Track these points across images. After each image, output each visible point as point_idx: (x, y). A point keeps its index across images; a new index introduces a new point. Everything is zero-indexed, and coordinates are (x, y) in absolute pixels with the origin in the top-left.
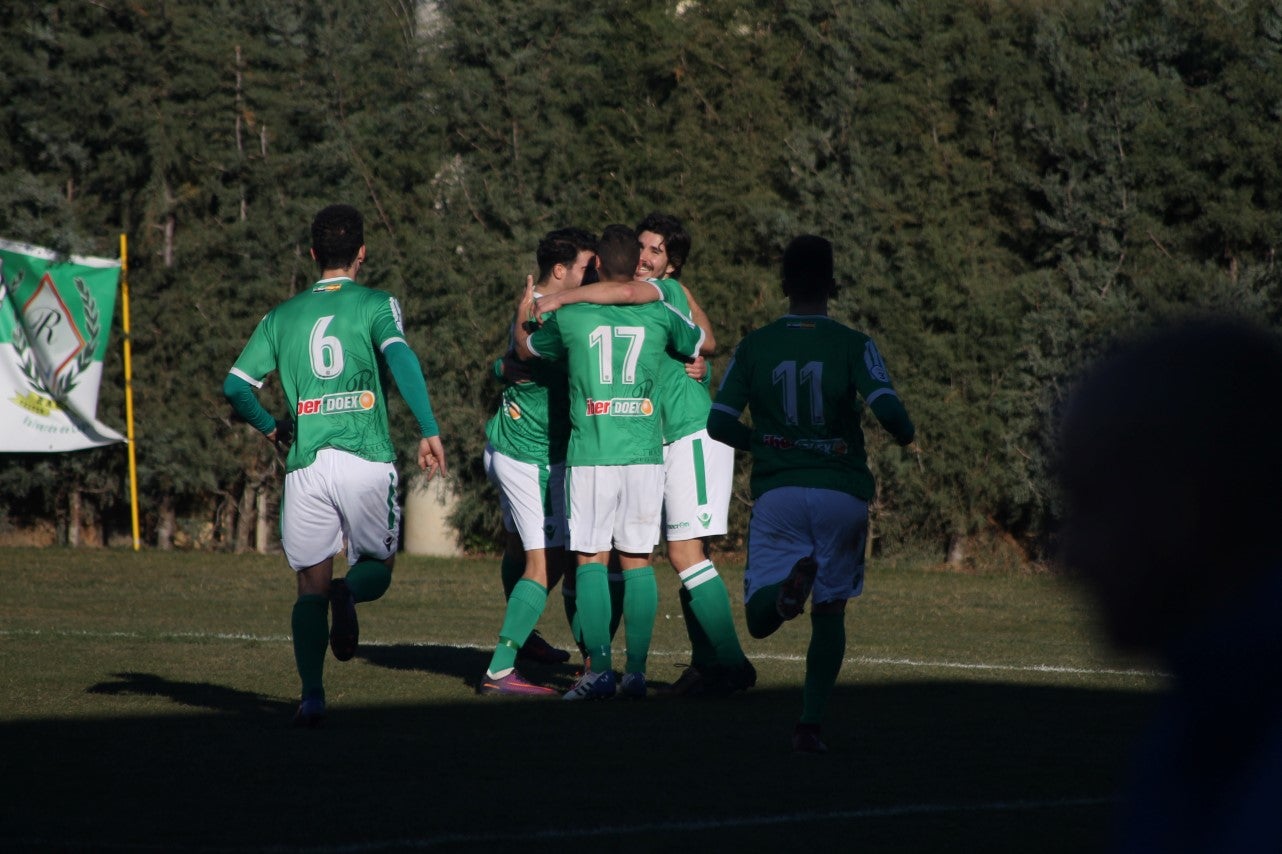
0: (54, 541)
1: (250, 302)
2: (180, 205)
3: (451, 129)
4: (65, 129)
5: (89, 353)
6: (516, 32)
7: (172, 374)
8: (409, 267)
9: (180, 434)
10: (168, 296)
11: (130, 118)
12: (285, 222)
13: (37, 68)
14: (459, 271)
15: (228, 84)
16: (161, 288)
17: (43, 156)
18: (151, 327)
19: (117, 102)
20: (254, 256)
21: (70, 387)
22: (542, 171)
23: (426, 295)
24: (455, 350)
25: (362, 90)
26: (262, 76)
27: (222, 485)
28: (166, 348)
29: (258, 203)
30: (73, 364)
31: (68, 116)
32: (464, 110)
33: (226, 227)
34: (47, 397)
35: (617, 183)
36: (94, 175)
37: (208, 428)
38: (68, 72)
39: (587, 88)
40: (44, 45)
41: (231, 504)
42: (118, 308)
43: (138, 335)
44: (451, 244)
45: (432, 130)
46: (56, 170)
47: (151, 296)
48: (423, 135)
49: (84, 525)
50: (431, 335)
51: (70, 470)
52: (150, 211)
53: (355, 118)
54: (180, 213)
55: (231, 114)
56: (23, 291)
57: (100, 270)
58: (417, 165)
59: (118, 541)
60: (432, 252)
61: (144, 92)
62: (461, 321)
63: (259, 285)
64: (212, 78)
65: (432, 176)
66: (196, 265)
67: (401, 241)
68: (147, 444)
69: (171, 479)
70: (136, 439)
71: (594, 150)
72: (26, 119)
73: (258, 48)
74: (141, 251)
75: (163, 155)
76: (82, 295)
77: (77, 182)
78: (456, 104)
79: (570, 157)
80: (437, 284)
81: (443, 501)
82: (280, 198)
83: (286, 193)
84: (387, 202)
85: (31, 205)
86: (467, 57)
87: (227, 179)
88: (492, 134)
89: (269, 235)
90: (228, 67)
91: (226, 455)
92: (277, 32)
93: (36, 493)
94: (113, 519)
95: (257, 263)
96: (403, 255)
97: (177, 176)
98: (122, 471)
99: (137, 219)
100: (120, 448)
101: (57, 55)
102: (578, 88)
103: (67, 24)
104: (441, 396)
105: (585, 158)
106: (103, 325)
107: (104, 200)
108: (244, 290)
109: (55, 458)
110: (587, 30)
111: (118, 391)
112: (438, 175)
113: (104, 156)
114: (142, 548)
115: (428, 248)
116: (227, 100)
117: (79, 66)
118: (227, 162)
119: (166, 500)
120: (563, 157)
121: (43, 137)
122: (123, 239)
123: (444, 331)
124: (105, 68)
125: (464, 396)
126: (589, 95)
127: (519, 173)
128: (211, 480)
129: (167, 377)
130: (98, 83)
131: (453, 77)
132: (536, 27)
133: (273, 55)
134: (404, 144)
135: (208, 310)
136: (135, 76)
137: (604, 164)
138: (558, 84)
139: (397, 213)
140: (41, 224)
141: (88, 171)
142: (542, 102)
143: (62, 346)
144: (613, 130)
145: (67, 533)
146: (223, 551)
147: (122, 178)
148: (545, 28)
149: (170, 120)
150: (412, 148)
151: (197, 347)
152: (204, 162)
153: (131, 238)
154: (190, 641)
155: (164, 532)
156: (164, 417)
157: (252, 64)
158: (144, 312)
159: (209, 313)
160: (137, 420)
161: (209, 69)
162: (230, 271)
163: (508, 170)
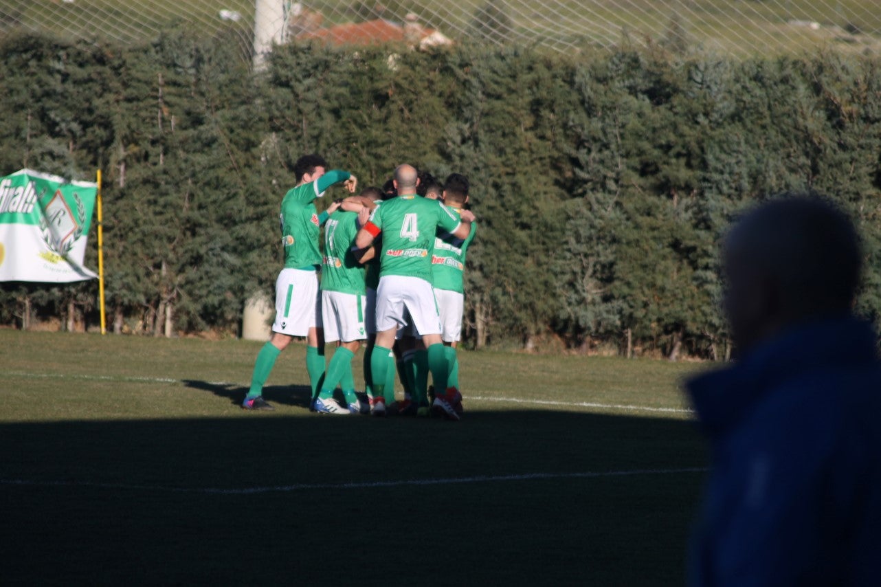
0: (60, 329)
1: (165, 206)
2: (128, 156)
3: (271, 119)
4: (69, 115)
5: (80, 231)
6: (305, 70)
7: (123, 243)
8: (247, 191)
9: (127, 275)
10: (121, 203)
11: (102, 110)
12: (183, 165)
13: (55, 83)
14: (274, 193)
15: (155, 94)
16: (118, 198)
17: (57, 129)
18: (112, 219)
19: (97, 102)
20: (167, 183)
21: (69, 249)
22: (318, 142)
23: (256, 205)
24: (271, 234)
25: (223, 98)
26: (173, 90)
27: (148, 301)
28: (120, 230)
29: (169, 155)
30: (72, 237)
31: (70, 108)
32: (278, 109)
33: (153, 168)
34: (56, 254)
35: (357, 149)
36: (84, 139)
37: (141, 272)
38: (72, 86)
39: (341, 99)
40: (59, 72)
41: (153, 311)
42: (96, 208)
43: (106, 222)
44: (270, 179)
45: (261, 120)
46: (64, 136)
47: (113, 202)
48: (256, 122)
49: (75, 321)
50: (259, 226)
51: (69, 292)
52: (113, 159)
53: (219, 113)
54: (128, 160)
55: (156, 109)
56: (45, 198)
57: (87, 189)
58: (253, 138)
59: (93, 329)
60: (260, 183)
61: (111, 97)
62: (274, 219)
63: (169, 198)
64: (146, 90)
65: (260, 143)
66: (136, 187)
67: (244, 177)
68: (110, 279)
69: (122, 298)
70: (105, 278)
71: (344, 131)
72: (49, 109)
73: (171, 75)
74: (109, 179)
75: (120, 129)
76: (77, 202)
77: (75, 143)
78: (273, 107)
79: (332, 135)
80: (262, 199)
81: (263, 312)
82: (181, 153)
83: (184, 150)
84: (236, 157)
85: (51, 154)
86: (279, 82)
87: (154, 143)
88: (292, 122)
89: (175, 172)
90: (155, 85)
91: (150, 286)
92: (180, 67)
93: (51, 304)
94: (91, 318)
95: (168, 187)
96: (245, 184)
97: (129, 141)
98: (96, 293)
99: (106, 162)
100: (94, 282)
101: (65, 77)
102: (337, 99)
103: (71, 61)
104: (263, 257)
105: (340, 135)
106: (87, 217)
107: (89, 152)
108: (162, 201)
109: (61, 286)
110: (342, 69)
111: (94, 251)
112: (263, 143)
113: (90, 130)
114: (106, 334)
115: (257, 181)
116: (154, 102)
117: (76, 82)
118: (153, 134)
119: (119, 309)
120: (328, 135)
121: (58, 119)
122: (99, 173)
123: (266, 224)
124: (90, 84)
125: (275, 258)
126: (343, 104)
127: (306, 142)
128: (142, 299)
129: (120, 245)
130: (87, 92)
131: (272, 92)
132: (316, 67)
133: (180, 79)
134: (245, 126)
135: (142, 210)
136: (106, 89)
137: (349, 139)
138: (326, 97)
139: (242, 162)
140: (56, 164)
141: (80, 137)
142: (318, 106)
143: (66, 227)
144: (355, 122)
145: (66, 325)
146: (148, 335)
147: (99, 141)
148: (320, 68)
149: (124, 111)
150: (250, 129)
151: (137, 230)
152: (142, 133)
153: (103, 172)
154: (142, 382)
155: (117, 325)
156: (118, 265)
157: (167, 83)
158: (109, 211)
159: (143, 212)
160: (104, 267)
161: (145, 86)
162: (154, 191)
163: (300, 141)
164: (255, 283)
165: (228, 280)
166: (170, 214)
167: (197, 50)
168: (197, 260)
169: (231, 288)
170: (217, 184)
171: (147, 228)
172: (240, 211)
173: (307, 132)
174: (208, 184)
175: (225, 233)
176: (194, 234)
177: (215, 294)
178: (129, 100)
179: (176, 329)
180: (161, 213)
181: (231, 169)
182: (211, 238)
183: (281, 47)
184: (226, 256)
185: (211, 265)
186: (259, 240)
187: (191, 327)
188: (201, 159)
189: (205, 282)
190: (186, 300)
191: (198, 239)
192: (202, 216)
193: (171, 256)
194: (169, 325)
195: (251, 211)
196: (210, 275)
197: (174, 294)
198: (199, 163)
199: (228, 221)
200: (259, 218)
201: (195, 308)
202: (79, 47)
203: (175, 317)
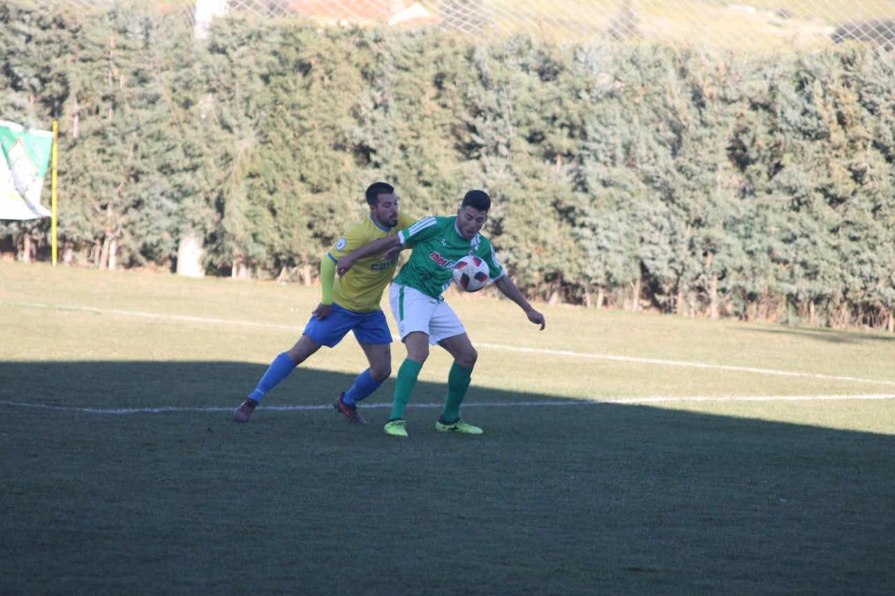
1: (111, 155)
2: (82, 110)
3: (208, 82)
4: (31, 72)
5: (37, 174)
6: (240, 39)
7: (74, 187)
8: (185, 143)
10: (74, 151)
11: (59, 69)
12: (129, 120)
13: (19, 43)
15: (107, 56)
16: (71, 147)
17: (20, 84)
18: (66, 165)
19: (55, 61)
20: (114, 135)
21: (27, 190)
22: (248, 103)
23: (192, 156)
24: (204, 183)
25: (169, 61)
26: (122, 53)
27: (95, 238)
28: (72, 174)
29: (118, 110)
30: (30, 179)
31: (33, 66)
32: (214, 73)
33: (102, 121)
34: (17, 193)
35: (282, 111)
36: (43, 94)
37: (89, 212)
38: (34, 46)
39: (271, 67)
40: (24, 33)
41: (98, 248)
42: (51, 155)
43: (60, 168)
45: (199, 81)
46: (26, 90)
47: (67, 151)
48: (195, 83)
49: (31, 253)
50: (193, 176)
51: (25, 228)
52: (67, 111)
53: (164, 73)
54: (82, 113)
55: (107, 69)
56: (8, 145)
57: (43, 137)
58: (191, 97)
59: (45, 264)
60: (196, 137)
61: (69, 57)
62: (208, 170)
63: (115, 148)
64: (98, 52)
65: (198, 102)
66: (87, 137)
67: (182, 132)
68: (62, 217)
69: (71, 234)
70: (57, 216)
71: (272, 95)
72: (14, 66)
73: (121, 40)
74: (63, 130)
75: (75, 88)
76: (34, 148)
77: (35, 96)
78: (210, 71)
79: (261, 98)
80: (197, 152)
81: (195, 253)
82: (127, 108)
83: (131, 107)
84: (177, 113)
85: (13, 106)
86: (214, 49)
87: (104, 99)
88: (226, 85)
89: (122, 126)
90: (107, 48)
91: (97, 225)
92: (130, 33)
93: (9, 237)
94: (44, 253)
95: (116, 138)
96: (183, 138)
97: (80, 97)
98: (48, 230)
99: (61, 114)
100: (48, 219)
101: (29, 38)
102: (267, 66)
103: (34, 24)
104: (197, 203)
105: (268, 98)
106: (44, 163)
107: (47, 105)
109: (19, 222)
110: (272, 40)
111: (48, 193)
112: (200, 102)
113: (47, 85)
114: (57, 266)
115: (194, 135)
116: (105, 62)
117: (39, 43)
118: (104, 91)
119: (68, 244)
120: (258, 98)
121: (21, 75)
122: (55, 124)
123: (199, 173)
124: (51, 45)
125: (207, 204)
126: (272, 70)
127: (239, 105)
128: (90, 236)
129: (72, 188)
130: (47, 52)
131: (209, 58)
132: (249, 37)
133: (128, 43)
134: (187, 86)
136: (64, 50)
137: (276, 101)
138: (258, 64)
139: (181, 119)
140: (18, 114)
141: (41, 92)
142: (250, 71)
143: (25, 170)
144: (282, 87)
145: (21, 258)
146: (94, 268)
147: (55, 96)
148: (254, 38)
149: (79, 70)
150: (190, 89)
152: (93, 90)
153: (58, 123)
155: (67, 258)
156: (70, 206)
157: (118, 47)
158: (63, 157)
159: (93, 159)
160: (58, 206)
161: (98, 48)
162: (103, 141)
163: (233, 101)
164: (189, 225)
165: (166, 223)
166: (116, 162)
167: (147, 19)
168: (138, 204)
169: (167, 230)
170: (158, 137)
171: (96, 174)
172: (178, 161)
173: (239, 94)
174: (150, 136)
175: (165, 180)
176: (137, 180)
177: (153, 234)
178: (84, 61)
179: (118, 264)
180: (108, 161)
181: (172, 124)
182: (153, 184)
183: (219, 19)
184: (164, 200)
185: (151, 208)
186: (193, 188)
187: (132, 263)
188: (145, 114)
189: (144, 223)
190: (127, 239)
191: (140, 185)
192: (145, 165)
193: (116, 199)
194: (113, 261)
195: (187, 162)
196: (150, 217)
197: (118, 234)
198: (143, 117)
199: (166, 170)
200: (194, 168)
201: (136, 246)
202: (42, 12)
203: (119, 252)
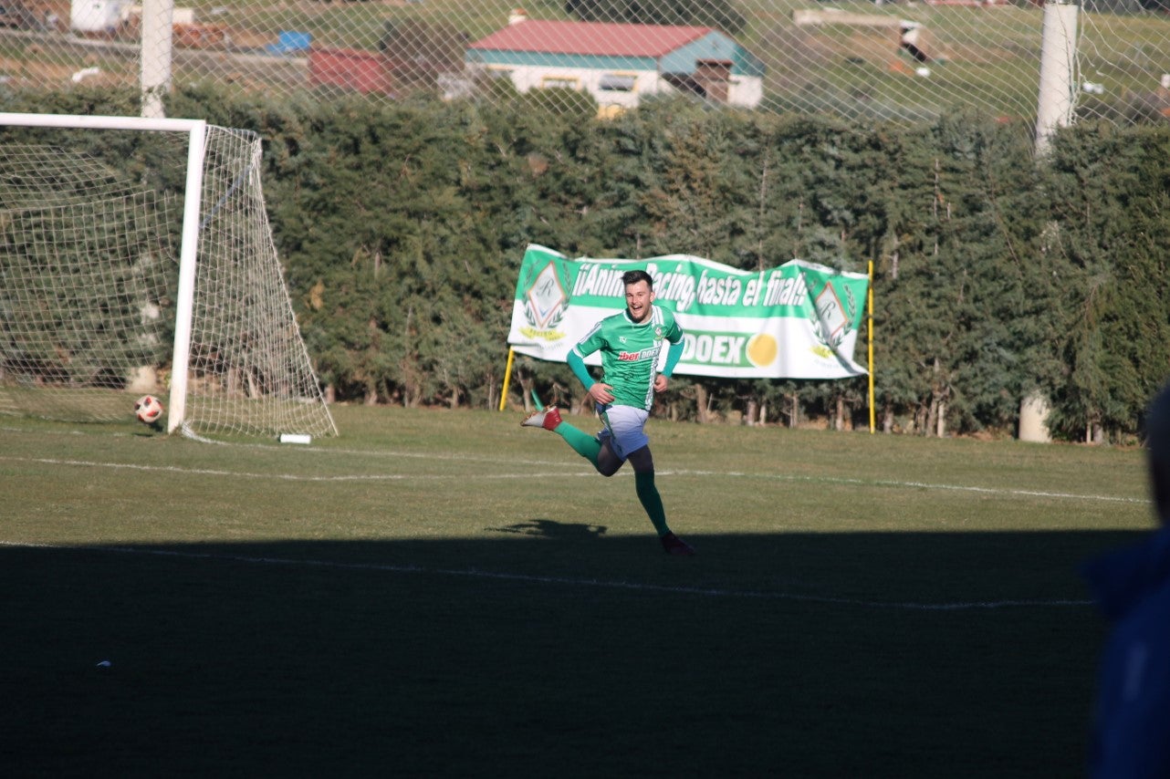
0: (829, 426)
1: (938, 299)
2: (903, 246)
3: (1053, 207)
4: (842, 203)
5: (850, 325)
6: (1091, 154)
7: (894, 338)
8: (1026, 282)
9: (897, 371)
10: (893, 295)
11: (876, 198)
12: (959, 256)
13: (828, 169)
14: (1054, 285)
15: (931, 180)
16: (890, 291)
17: (829, 217)
18: (885, 313)
19: (870, 189)
20: (941, 274)
21: (839, 343)
22: (1103, 231)
23: (1035, 298)
24: (1050, 329)
25: (1004, 184)
26: (950, 176)
27: (920, 399)
28: (891, 324)
29: (945, 245)
30: (842, 331)
31: (844, 196)
32: (1060, 196)
33: (927, 258)
34: (827, 348)
35: (1144, 239)
36: (857, 228)
37: (913, 368)
38: (845, 172)
39: (1130, 186)
40: (833, 157)
41: (924, 409)
42: (867, 301)
43: (877, 316)
44: (1050, 270)
45: (1042, 207)
46: (836, 225)
47: (885, 295)
48: (1037, 210)
49: (844, 420)
50: (1037, 321)
51: (838, 388)
52: (886, 249)
53: (1000, 199)
54: (902, 250)
55: (932, 196)
56: (816, 290)
57: (857, 281)
58: (1033, 226)
59: (861, 428)
60: (1040, 274)
61: (885, 184)
62: (1054, 313)
63: (943, 290)
64: (922, 176)
65: (1041, 232)
66: (909, 278)
67: (1023, 268)
68: (880, 375)
69: (892, 395)
70: (875, 374)
71: (1132, 219)
72: (822, 197)
73: (949, 160)
74: (881, 271)
75: (894, 219)
76: (847, 294)
77: (847, 232)
78: (1056, 193)
79: (1119, 224)
80: (1041, 292)
81: (1040, 412)
82: (957, 243)
83: (961, 240)
84: (1016, 246)
85: (822, 244)
86: (1063, 167)
87: (928, 232)
88: (1075, 210)
89: (950, 263)
90: (932, 170)
91: (922, 383)
92: (959, 151)
93: (819, 400)
94: (859, 416)
95: (943, 278)
96: (1024, 275)
97: (900, 230)
98: (865, 390)
99: (878, 252)
100: (864, 378)
101: (839, 163)
102: (1125, 185)
103: (845, 146)
104: (1042, 353)
105: (1127, 224)
106: (858, 310)
107: (861, 242)
108: (935, 293)
109: (830, 382)
110: (1131, 154)
111: (865, 346)
112: (1044, 232)
113: (861, 218)
114: (875, 433)
115: (1037, 272)
116: (929, 189)
117: (851, 169)
118: (928, 222)
119: (889, 407)
120: (1115, 224)
121: (830, 207)
122: (871, 264)
123: (1044, 318)
124: (865, 170)
125: (1055, 354)
126: (1131, 190)
127: (1090, 232)
128: (914, 397)
129: (892, 339)
130: (861, 178)
131: (1055, 178)
132: (1103, 151)
133: (957, 165)
134: (1027, 214)
135: (915, 303)
136: (880, 175)
137: (1137, 227)
138: (1114, 183)
139: (1021, 253)
140: (827, 254)
141: (854, 226)
142: (1104, 193)
143: (836, 321)
144: (1143, 210)
145: (835, 422)
146: (919, 435)
147: (871, 230)
148: (1108, 152)
149: (898, 199)
150: (1030, 216)
151: (909, 324)
152: (916, 222)
153: (874, 263)
154: (889, 486)
155: (888, 424)
156: (889, 361)
157: (944, 169)
158: (881, 303)
159: (916, 305)
160: (875, 362)
161: (921, 172)
162: (928, 282)
163: (1084, 230)
164: (1033, 381)
165: (1004, 378)
166: (943, 307)
167: (978, 135)
168: (971, 356)
169: (1007, 386)
170: (995, 276)
171: (919, 322)
172: (1018, 304)
173: (1090, 218)
174: (984, 275)
175: (1002, 327)
176: (969, 328)
177: (990, 392)
178: (904, 187)
179: (949, 429)
180: (934, 306)
181: (1010, 259)
182: (988, 333)
183: (1066, 130)
184: (1003, 352)
185: (987, 361)
186: (1037, 335)
187: (965, 427)
188: (977, 249)
189: (979, 379)
190: (959, 398)
191: (973, 334)
192: (978, 309)
193: (945, 351)
194: (941, 425)
195: (1029, 304)
196: (985, 371)
197: (947, 392)
198: (975, 253)
199: (1005, 314)
200: (1038, 311)
201: (969, 407)
202: (854, 132)
203: (948, 415)
